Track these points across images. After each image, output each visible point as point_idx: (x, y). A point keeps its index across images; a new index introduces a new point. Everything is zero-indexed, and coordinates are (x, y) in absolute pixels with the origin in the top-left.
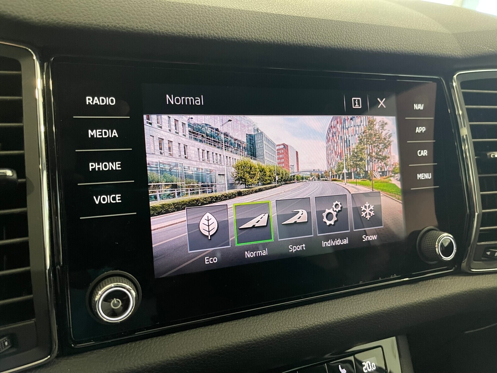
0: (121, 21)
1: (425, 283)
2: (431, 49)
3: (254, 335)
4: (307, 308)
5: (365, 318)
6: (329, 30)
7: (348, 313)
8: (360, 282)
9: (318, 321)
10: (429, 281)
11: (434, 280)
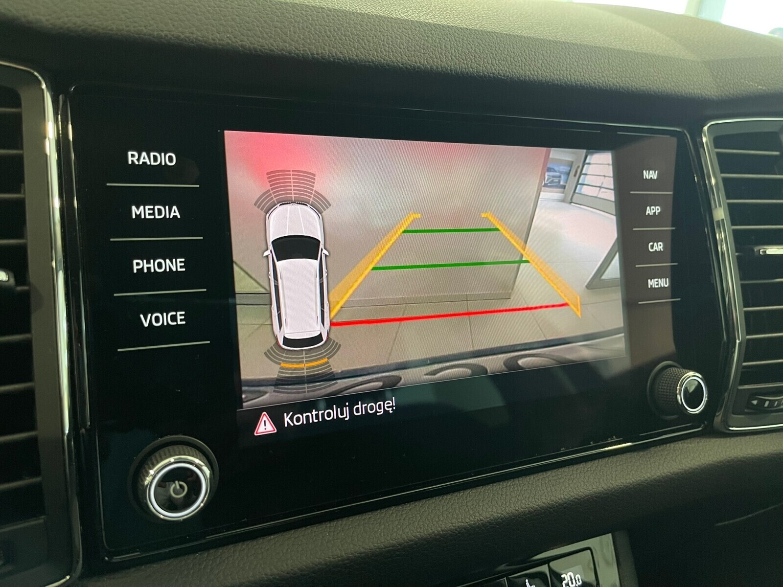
0: (187, 29)
1: (660, 449)
2: (671, 85)
3: (399, 537)
4: (480, 492)
5: (570, 506)
6: (516, 52)
7: (544, 497)
8: (562, 449)
9: (499, 511)
10: (665, 446)
11: (672, 445)
